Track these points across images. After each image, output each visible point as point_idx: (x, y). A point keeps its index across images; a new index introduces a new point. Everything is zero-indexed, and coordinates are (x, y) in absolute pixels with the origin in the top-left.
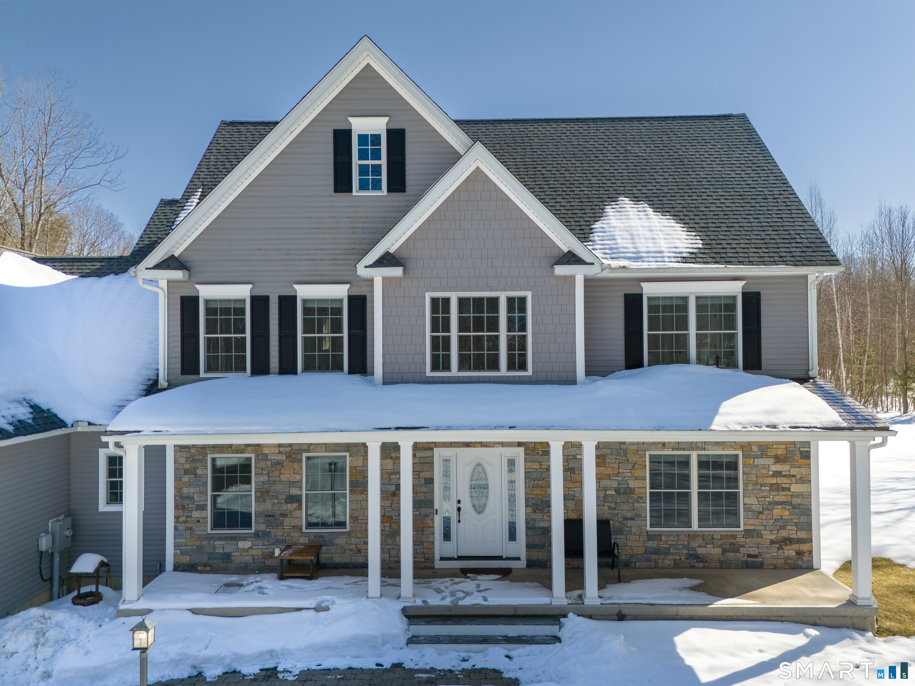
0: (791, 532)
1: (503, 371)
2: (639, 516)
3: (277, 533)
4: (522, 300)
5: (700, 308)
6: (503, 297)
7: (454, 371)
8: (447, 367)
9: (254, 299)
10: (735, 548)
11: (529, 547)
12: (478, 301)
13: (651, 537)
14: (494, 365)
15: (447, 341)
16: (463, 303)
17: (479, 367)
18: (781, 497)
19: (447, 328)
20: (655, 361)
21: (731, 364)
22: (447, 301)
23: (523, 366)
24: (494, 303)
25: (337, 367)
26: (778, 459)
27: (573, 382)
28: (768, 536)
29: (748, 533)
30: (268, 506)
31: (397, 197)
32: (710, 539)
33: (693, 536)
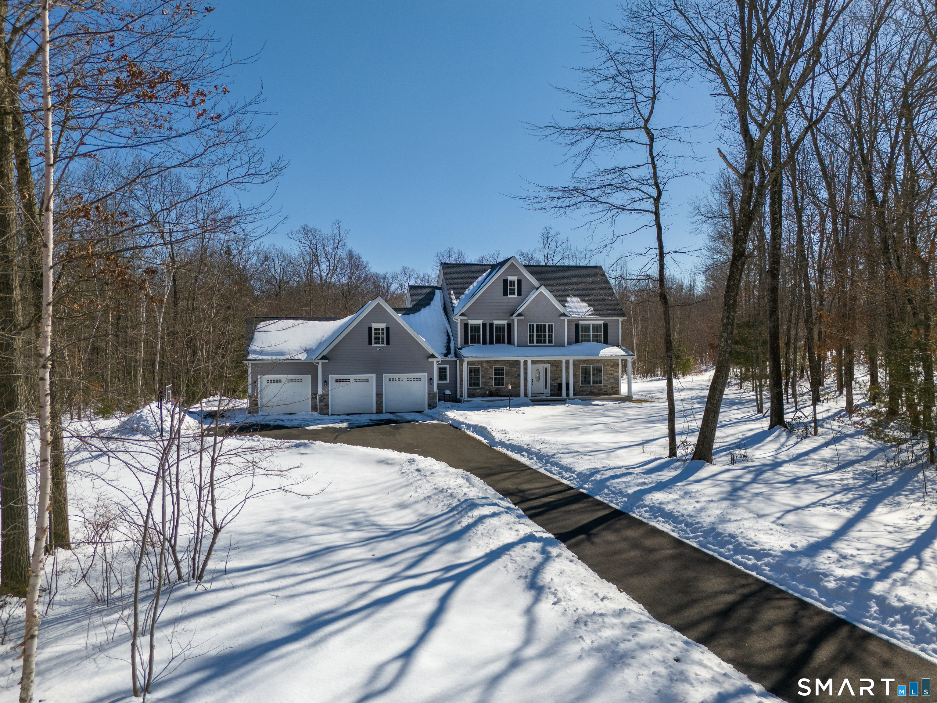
0: (615, 385)
1: (547, 343)
2: (578, 382)
3: (487, 387)
4: (552, 325)
5: (593, 327)
6: (547, 324)
7: (535, 344)
8: (533, 342)
9: (483, 324)
10: (601, 389)
11: (551, 390)
12: (541, 325)
13: (581, 387)
14: (545, 342)
15: (533, 336)
16: (537, 326)
17: (541, 342)
18: (612, 376)
19: (533, 332)
20: (582, 341)
21: (601, 342)
22: (533, 325)
23: (552, 342)
24: (545, 326)
25: (504, 342)
26: (612, 367)
27: (564, 346)
28: (609, 386)
29: (604, 386)
30: (484, 380)
31: (519, 297)
32: (595, 387)
33: (591, 387)
